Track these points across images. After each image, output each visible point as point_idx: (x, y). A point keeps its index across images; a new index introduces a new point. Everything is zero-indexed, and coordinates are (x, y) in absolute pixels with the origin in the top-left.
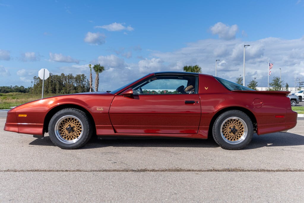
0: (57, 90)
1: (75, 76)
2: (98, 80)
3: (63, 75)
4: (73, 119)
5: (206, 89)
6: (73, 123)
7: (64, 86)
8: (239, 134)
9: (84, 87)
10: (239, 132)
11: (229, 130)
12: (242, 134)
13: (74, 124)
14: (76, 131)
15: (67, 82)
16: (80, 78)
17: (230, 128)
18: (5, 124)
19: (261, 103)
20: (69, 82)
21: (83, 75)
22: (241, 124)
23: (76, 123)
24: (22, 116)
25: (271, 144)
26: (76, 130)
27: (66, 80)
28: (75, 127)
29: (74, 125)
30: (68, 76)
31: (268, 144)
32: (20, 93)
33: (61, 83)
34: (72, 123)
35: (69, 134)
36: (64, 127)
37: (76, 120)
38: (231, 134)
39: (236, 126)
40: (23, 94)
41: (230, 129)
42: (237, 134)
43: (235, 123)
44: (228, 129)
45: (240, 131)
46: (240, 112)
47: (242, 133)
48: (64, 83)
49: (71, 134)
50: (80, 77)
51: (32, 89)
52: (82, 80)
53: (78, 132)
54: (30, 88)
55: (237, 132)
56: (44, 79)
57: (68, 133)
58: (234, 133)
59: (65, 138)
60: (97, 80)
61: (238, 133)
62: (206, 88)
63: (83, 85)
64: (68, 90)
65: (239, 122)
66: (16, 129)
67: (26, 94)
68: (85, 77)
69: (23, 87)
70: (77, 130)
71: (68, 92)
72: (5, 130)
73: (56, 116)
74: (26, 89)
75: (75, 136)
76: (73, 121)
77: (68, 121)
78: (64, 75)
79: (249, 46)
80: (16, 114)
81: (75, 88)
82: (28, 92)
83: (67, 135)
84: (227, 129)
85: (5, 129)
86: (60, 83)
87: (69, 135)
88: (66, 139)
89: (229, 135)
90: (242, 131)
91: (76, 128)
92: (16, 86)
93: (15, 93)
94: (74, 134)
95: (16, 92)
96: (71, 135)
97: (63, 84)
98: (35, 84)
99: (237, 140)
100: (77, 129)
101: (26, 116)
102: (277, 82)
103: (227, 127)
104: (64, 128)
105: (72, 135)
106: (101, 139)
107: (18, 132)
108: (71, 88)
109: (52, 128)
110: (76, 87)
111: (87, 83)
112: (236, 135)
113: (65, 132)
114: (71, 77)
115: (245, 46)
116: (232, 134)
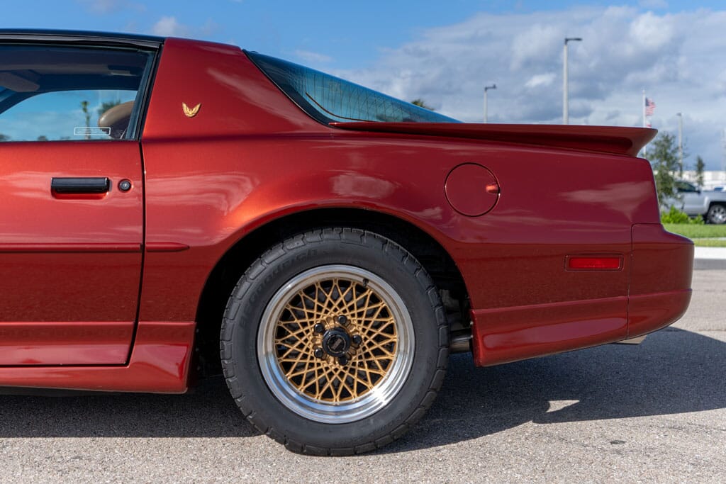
5: (189, 112)
8: (371, 365)
10: (369, 350)
11: (314, 342)
12: (386, 364)
17: (320, 329)
19: (490, 188)
22: (381, 305)
25: (569, 403)
31: (556, 405)
38: (324, 365)
39: (355, 320)
41: (320, 337)
42: (361, 364)
43: (349, 299)
44: (310, 336)
45: (377, 345)
46: (369, 242)
47: (389, 356)
55: (360, 352)
58: (343, 360)
61: (367, 355)
62: (191, 107)
65: (368, 293)
79: (579, 40)
84: (301, 335)
89: (316, 369)
90: (391, 347)
99: (358, 398)
102: (665, 150)
103: (304, 324)
112: (352, 371)
115: (567, 40)
116: (331, 364)
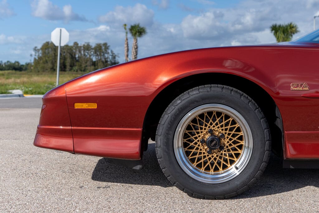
0: (68, 67)
1: (93, 45)
2: (137, 48)
3: (76, 44)
4: (219, 114)
6: (219, 125)
7: (77, 61)
9: (106, 62)
13: (224, 128)
14: (229, 148)
15: (81, 54)
16: (101, 49)
18: (38, 128)
20: (85, 55)
21: (105, 44)
23: (227, 124)
24: (85, 106)
26: (227, 145)
27: (80, 52)
28: (226, 136)
29: (224, 132)
30: (84, 45)
32: (14, 71)
33: (73, 57)
34: (217, 124)
35: (210, 156)
36: (197, 135)
37: (227, 117)
40: (18, 72)
48: (77, 56)
49: (215, 155)
50: (101, 47)
51: (31, 66)
52: (104, 51)
53: (234, 149)
54: (28, 64)
56: (60, 44)
57: (208, 152)
59: (199, 166)
60: (135, 49)
63: (105, 59)
64: (83, 66)
66: (68, 142)
67: (23, 72)
68: (109, 46)
69: (18, 62)
70: (230, 145)
71: (83, 69)
72: (36, 144)
73: (177, 107)
74: (23, 65)
75: (226, 161)
76: (221, 121)
77: (207, 121)
78: (78, 44)
80: (69, 101)
81: (94, 64)
82: (26, 69)
83: (205, 157)
85: (38, 144)
86: (72, 55)
87: (210, 159)
88: (202, 170)
91: (228, 140)
92: (8, 62)
93: (6, 72)
94: (223, 156)
95: (9, 69)
96: (215, 159)
97: (75, 58)
98: (35, 59)
100: (231, 142)
101: (94, 106)
104: (196, 138)
105: (218, 158)
106: (291, 167)
107: (74, 152)
108: (88, 63)
109: (168, 139)
110: (95, 62)
111: (110, 55)
113: (199, 151)
114: (87, 47)
